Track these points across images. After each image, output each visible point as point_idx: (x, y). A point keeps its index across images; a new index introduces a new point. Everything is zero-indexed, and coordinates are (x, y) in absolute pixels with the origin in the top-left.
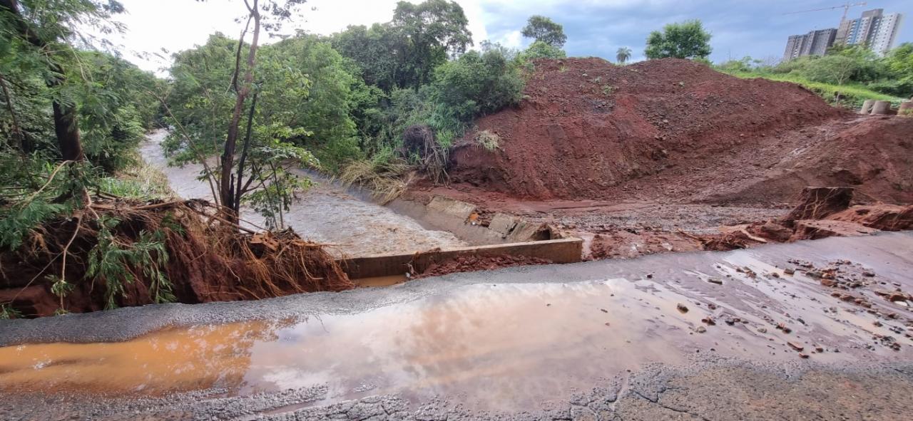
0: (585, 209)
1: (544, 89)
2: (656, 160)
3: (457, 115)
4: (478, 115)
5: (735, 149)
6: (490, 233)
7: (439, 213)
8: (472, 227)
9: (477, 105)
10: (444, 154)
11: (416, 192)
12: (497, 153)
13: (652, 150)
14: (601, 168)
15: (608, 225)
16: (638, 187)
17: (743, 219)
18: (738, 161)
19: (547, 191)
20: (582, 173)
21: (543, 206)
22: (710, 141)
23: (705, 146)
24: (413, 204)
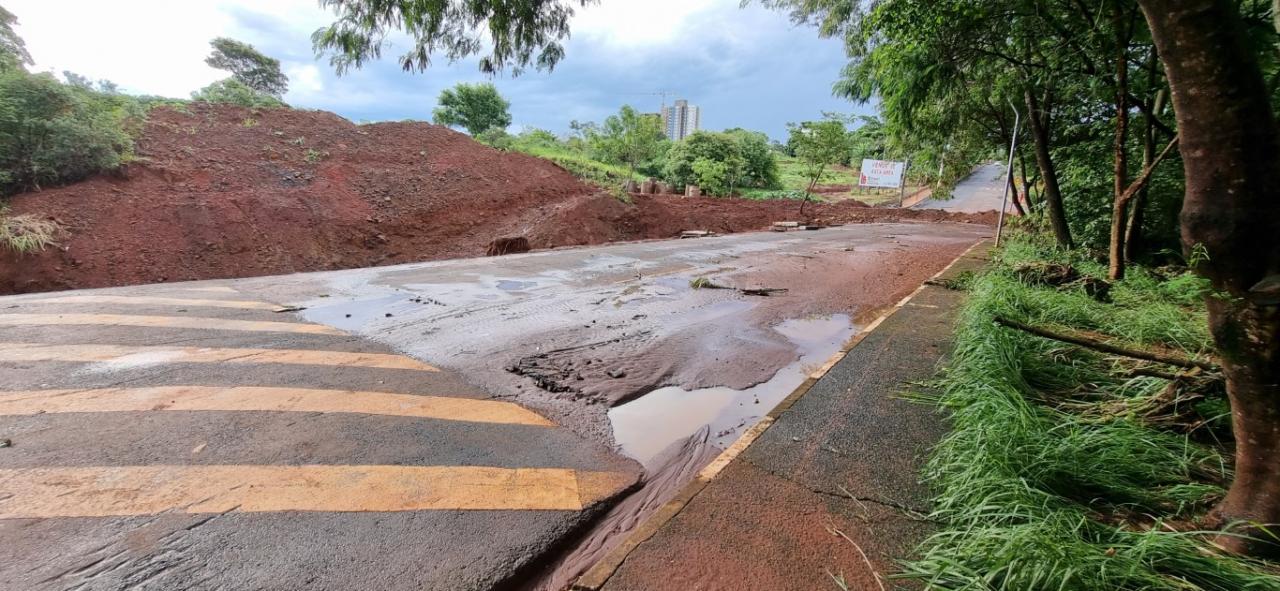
1: (189, 149)
2: (370, 248)
13: (361, 235)
22: (444, 222)
23: (436, 228)
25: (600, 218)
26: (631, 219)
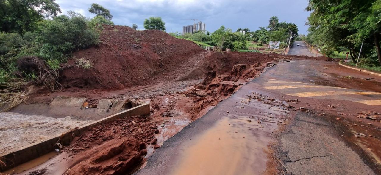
0: (141, 90)
1: (109, 38)
2: (161, 67)
3: (59, 50)
4: (74, 51)
5: (182, 62)
6: (99, 111)
7: (61, 107)
8: (86, 110)
9: (73, 45)
10: (55, 73)
11: (38, 98)
12: (91, 70)
13: (159, 64)
14: (142, 71)
15: (152, 95)
16: (157, 78)
17: (191, 84)
18: (184, 66)
19: (122, 85)
20: (135, 75)
21: (122, 92)
22: (175, 59)
23: (174, 61)
24: (37, 105)
25: (218, 58)
26: (226, 58)
